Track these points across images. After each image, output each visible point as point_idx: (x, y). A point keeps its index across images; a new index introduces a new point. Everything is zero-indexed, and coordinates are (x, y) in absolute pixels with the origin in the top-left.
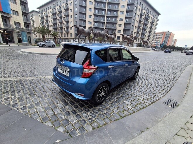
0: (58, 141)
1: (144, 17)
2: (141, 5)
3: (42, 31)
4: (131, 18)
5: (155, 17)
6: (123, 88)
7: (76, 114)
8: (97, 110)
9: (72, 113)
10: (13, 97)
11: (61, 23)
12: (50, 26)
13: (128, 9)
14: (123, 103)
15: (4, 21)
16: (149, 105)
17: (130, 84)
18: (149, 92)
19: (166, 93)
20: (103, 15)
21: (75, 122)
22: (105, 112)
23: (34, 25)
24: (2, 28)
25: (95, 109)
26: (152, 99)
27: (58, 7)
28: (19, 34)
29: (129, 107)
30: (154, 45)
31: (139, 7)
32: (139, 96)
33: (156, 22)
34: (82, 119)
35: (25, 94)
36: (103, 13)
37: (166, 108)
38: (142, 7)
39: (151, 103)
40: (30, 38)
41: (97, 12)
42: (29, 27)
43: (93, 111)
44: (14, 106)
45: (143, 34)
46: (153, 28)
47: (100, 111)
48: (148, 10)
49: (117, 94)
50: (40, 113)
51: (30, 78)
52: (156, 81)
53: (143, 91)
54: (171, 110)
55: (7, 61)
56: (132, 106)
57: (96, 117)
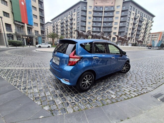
0: (41, 117)
1: (138, 20)
2: (135, 10)
3: (52, 36)
4: (126, 21)
5: (149, 19)
6: (110, 79)
7: (62, 97)
8: (81, 96)
9: (59, 96)
10: (20, 80)
11: (67, 30)
12: (59, 32)
13: (122, 14)
14: (107, 92)
15: (28, 31)
16: (134, 97)
17: (118, 77)
18: (138, 85)
19: (157, 87)
20: (100, 21)
21: (59, 103)
22: (89, 98)
23: (47, 32)
24: (26, 35)
25: (80, 95)
26: (139, 91)
27: (65, 18)
28: (36, 39)
29: (113, 96)
30: (150, 44)
31: (133, 12)
32: (126, 87)
33: (151, 24)
34: (66, 102)
35: (28, 79)
36: (100, 20)
37: (154, 101)
38: (136, 12)
39: (137, 95)
40: (44, 41)
41: (95, 20)
42: (44, 33)
43: (78, 97)
44: (18, 87)
45: (138, 35)
46: (148, 29)
47: (84, 97)
48: (142, 14)
49: (104, 84)
50: (35, 93)
51: (36, 68)
52: (147, 76)
53: (130, 84)
54: (161, 104)
55: (24, 57)
56: (116, 96)
57: (79, 102)
